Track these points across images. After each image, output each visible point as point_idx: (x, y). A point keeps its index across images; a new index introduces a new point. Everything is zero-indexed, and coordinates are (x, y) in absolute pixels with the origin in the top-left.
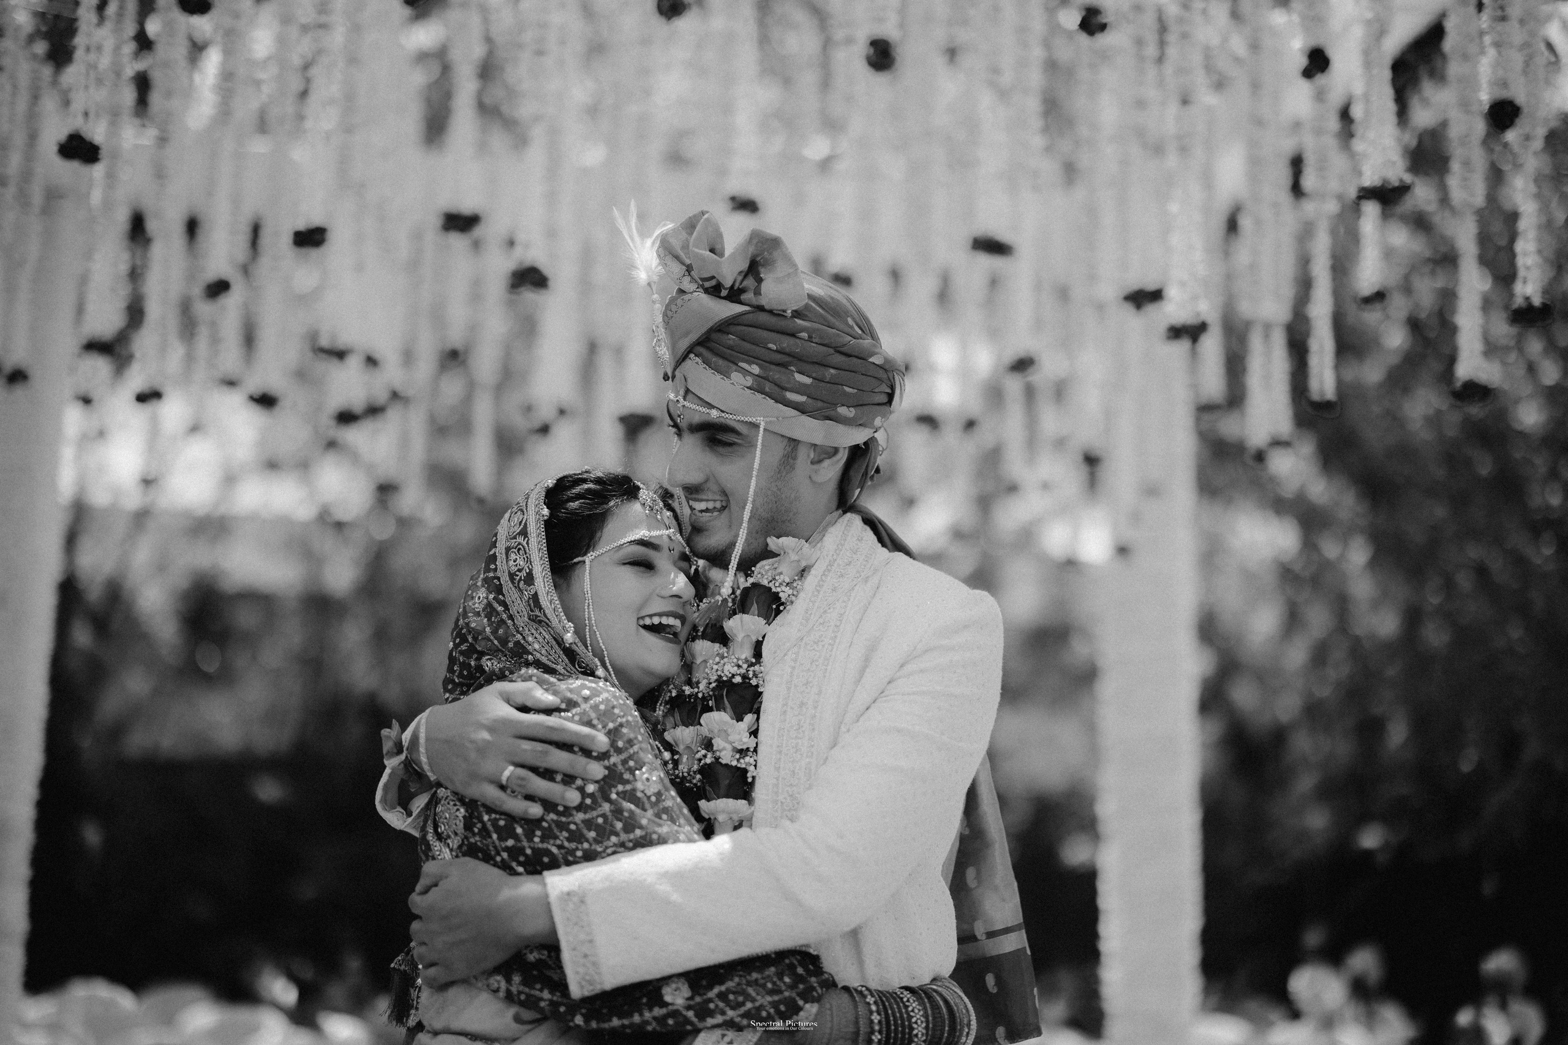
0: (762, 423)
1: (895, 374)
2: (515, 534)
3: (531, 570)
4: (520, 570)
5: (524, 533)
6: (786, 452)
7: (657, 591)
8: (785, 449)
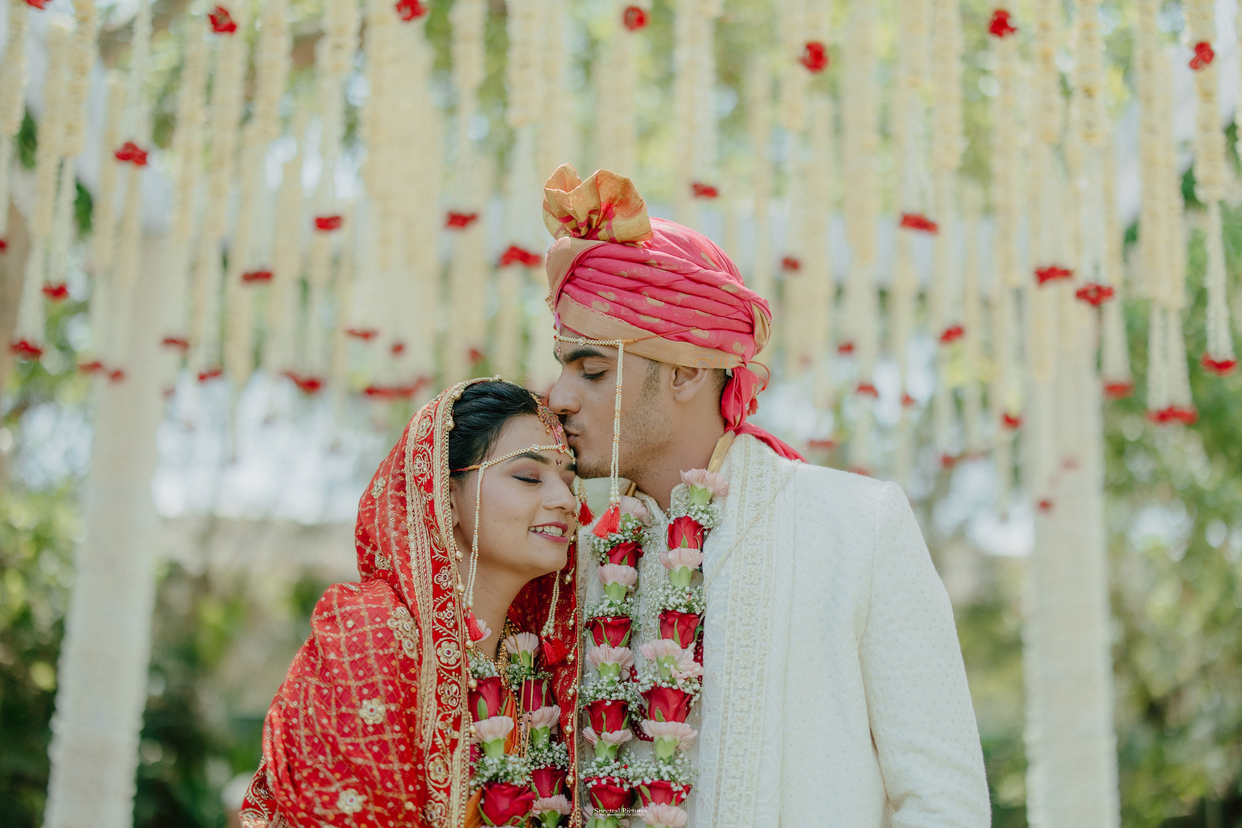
0: (620, 344)
1: (752, 304)
2: (422, 439)
3: (432, 478)
4: (422, 476)
5: (430, 441)
6: (649, 374)
7: (544, 503)
8: (647, 371)
